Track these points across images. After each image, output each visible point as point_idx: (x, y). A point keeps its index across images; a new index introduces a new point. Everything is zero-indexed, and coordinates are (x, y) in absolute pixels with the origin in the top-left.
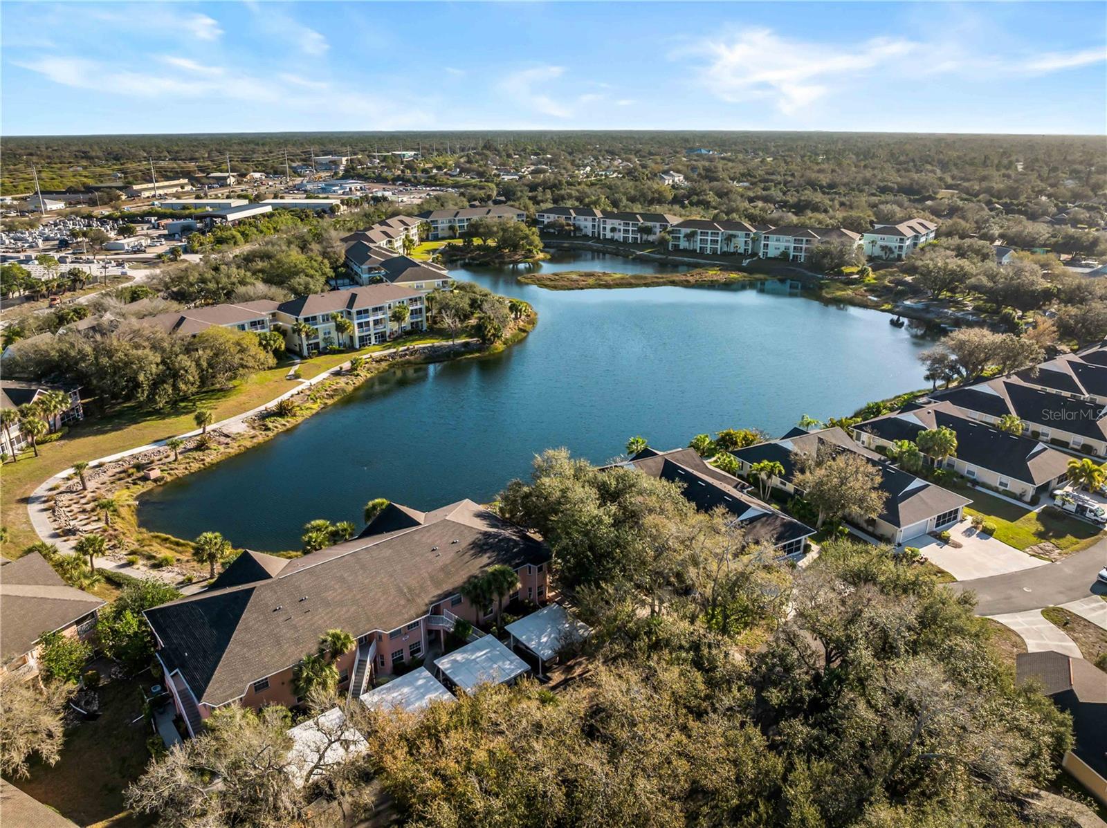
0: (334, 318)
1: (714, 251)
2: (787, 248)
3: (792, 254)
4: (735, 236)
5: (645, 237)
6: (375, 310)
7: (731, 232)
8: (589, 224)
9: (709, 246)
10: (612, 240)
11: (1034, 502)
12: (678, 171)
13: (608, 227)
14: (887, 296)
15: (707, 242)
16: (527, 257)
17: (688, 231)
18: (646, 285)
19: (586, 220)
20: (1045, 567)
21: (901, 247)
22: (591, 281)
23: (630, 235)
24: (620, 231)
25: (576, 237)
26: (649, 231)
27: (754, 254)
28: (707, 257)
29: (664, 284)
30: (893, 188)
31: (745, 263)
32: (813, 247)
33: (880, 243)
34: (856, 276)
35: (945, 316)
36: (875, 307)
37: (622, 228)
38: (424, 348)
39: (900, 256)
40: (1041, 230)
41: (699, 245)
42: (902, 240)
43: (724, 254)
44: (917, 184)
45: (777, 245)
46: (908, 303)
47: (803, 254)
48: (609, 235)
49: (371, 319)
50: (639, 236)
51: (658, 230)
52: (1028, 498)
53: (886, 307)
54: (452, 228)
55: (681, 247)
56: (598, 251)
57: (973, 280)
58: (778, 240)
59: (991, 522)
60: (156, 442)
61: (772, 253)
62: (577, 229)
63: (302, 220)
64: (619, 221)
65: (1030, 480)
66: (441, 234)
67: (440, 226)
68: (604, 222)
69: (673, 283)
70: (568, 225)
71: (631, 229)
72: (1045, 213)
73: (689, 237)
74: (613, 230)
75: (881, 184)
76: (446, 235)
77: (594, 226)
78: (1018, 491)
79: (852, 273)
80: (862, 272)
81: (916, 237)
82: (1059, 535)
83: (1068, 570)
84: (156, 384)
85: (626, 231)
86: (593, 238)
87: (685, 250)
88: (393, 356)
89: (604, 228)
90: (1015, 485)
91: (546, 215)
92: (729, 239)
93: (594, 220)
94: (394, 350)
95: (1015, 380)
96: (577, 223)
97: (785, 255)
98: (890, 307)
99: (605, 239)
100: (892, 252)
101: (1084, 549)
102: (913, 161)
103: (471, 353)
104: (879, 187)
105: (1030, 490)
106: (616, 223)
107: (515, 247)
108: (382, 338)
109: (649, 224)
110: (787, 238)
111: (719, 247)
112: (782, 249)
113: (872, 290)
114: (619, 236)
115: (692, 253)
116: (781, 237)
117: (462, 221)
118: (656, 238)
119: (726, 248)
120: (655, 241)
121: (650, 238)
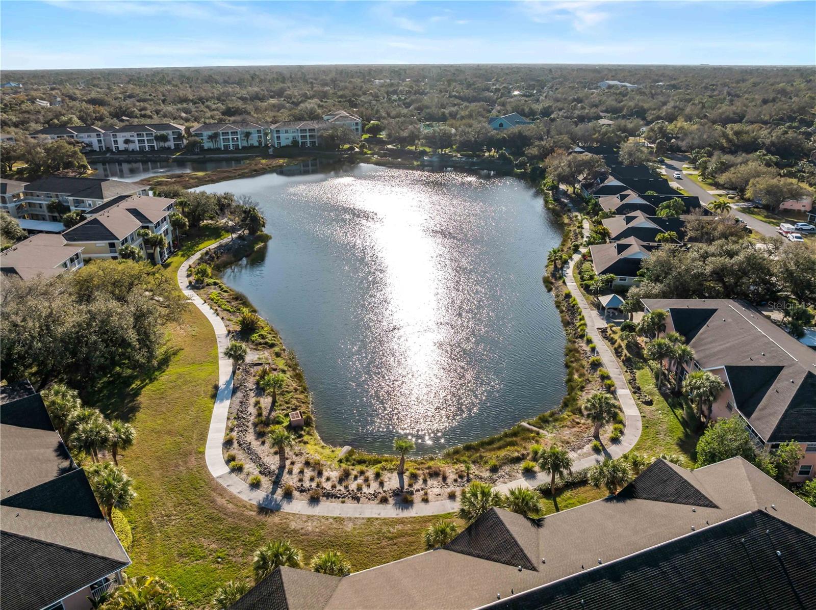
1: (236, 147)
4: (250, 133)
5: (162, 144)
7: (244, 131)
8: (94, 140)
9: (231, 143)
10: (126, 151)
13: (121, 140)
15: (231, 139)
16: (81, 174)
19: (89, 136)
23: (146, 144)
24: (133, 142)
31: (270, 152)
32: (316, 133)
37: (136, 139)
39: (357, 134)
41: (222, 144)
45: (287, 136)
48: (122, 147)
50: (155, 144)
51: (171, 137)
55: (206, 148)
58: (287, 131)
61: (284, 143)
64: (132, 133)
68: (114, 137)
71: (145, 138)
73: (212, 138)
74: (127, 142)
77: (100, 141)
85: (141, 141)
86: (101, 152)
87: (209, 150)
89: (116, 142)
92: (247, 135)
96: (80, 140)
97: (295, 142)
99: (119, 151)
106: (127, 135)
109: (164, 132)
111: (239, 143)
112: (291, 139)
114: (136, 146)
116: (288, 128)
118: (171, 144)
119: (245, 144)
120: (173, 147)
121: (167, 144)
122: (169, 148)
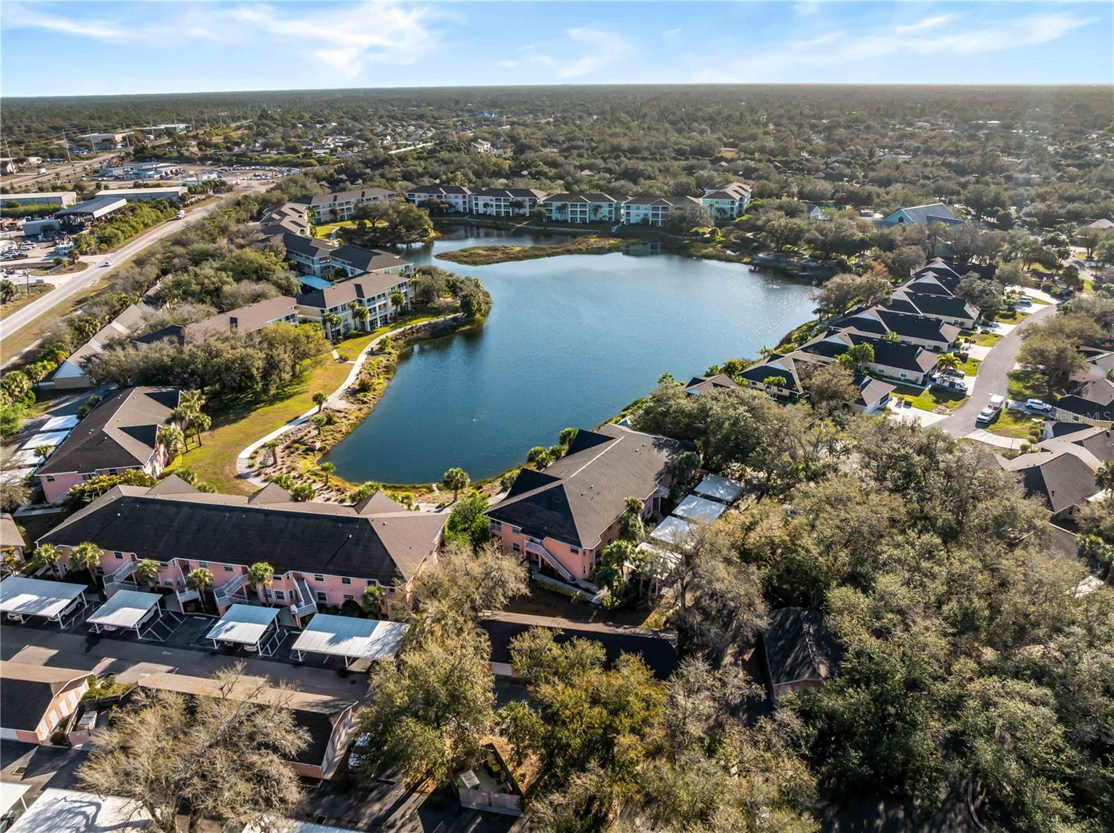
0: (353, 307)
1: (584, 221)
2: (646, 215)
3: (651, 219)
4: (600, 207)
5: (516, 210)
6: (379, 296)
7: (596, 203)
8: (460, 201)
9: (579, 216)
10: (485, 214)
11: (924, 384)
12: (485, 139)
13: (481, 203)
14: (742, 250)
15: (579, 212)
16: (422, 236)
17: (559, 204)
18: (549, 255)
19: (456, 197)
20: (947, 419)
21: (732, 209)
22: (499, 255)
24: (492, 206)
25: (448, 214)
26: (519, 205)
27: (617, 222)
28: (578, 226)
29: (562, 253)
30: (686, 150)
31: (614, 229)
32: (669, 212)
33: (716, 206)
34: (708, 236)
35: (792, 264)
36: (739, 261)
37: (494, 203)
38: (424, 326)
39: (732, 215)
40: (824, 186)
41: (570, 216)
42: (733, 203)
43: (592, 222)
44: (706, 145)
45: (638, 213)
46: (761, 255)
47: (660, 219)
48: (482, 210)
49: (377, 305)
50: (511, 210)
51: (527, 204)
52: (920, 382)
53: (745, 260)
54: (333, 212)
55: (554, 218)
56: (472, 226)
57: (807, 235)
58: (638, 208)
59: (908, 398)
60: (289, 422)
61: (633, 220)
62: (451, 206)
63: (162, 212)
64: (491, 197)
65: (920, 370)
66: (323, 218)
67: (321, 210)
68: (476, 199)
69: (570, 252)
70: (443, 203)
71: (502, 204)
72: (817, 170)
73: (561, 209)
74: (486, 205)
75: (676, 147)
76: (328, 219)
77: (465, 202)
78: (913, 379)
79: (704, 233)
80: (713, 232)
81: (741, 199)
82: (946, 401)
83: (960, 419)
84: (266, 375)
85: (498, 206)
86: (464, 214)
87: (557, 221)
88: (403, 334)
89: (477, 204)
90: (911, 375)
91: (416, 194)
92: (596, 209)
93: (464, 197)
94: (402, 329)
95: (880, 308)
96: (449, 200)
97: (645, 220)
98: (749, 260)
99: (478, 214)
100: (726, 213)
101: (962, 406)
102: (682, 119)
103: (463, 326)
104: (675, 150)
105: (921, 376)
106: (487, 199)
107: (410, 228)
108: (385, 322)
109: (520, 199)
110: (645, 206)
111: (587, 217)
112: (642, 216)
113: (726, 246)
114: (492, 211)
115: (564, 223)
116: (641, 206)
117: (342, 204)
118: (527, 211)
119: (593, 218)
120: (528, 215)
121: (521, 211)
122: (524, 215)
